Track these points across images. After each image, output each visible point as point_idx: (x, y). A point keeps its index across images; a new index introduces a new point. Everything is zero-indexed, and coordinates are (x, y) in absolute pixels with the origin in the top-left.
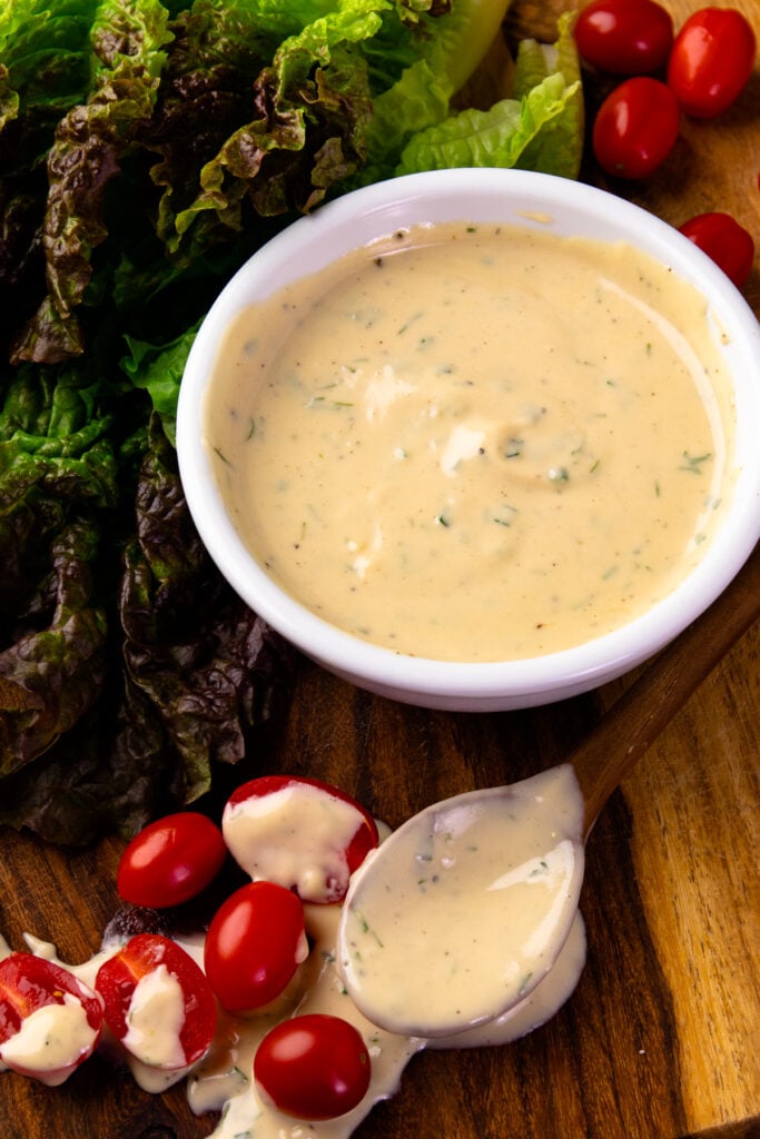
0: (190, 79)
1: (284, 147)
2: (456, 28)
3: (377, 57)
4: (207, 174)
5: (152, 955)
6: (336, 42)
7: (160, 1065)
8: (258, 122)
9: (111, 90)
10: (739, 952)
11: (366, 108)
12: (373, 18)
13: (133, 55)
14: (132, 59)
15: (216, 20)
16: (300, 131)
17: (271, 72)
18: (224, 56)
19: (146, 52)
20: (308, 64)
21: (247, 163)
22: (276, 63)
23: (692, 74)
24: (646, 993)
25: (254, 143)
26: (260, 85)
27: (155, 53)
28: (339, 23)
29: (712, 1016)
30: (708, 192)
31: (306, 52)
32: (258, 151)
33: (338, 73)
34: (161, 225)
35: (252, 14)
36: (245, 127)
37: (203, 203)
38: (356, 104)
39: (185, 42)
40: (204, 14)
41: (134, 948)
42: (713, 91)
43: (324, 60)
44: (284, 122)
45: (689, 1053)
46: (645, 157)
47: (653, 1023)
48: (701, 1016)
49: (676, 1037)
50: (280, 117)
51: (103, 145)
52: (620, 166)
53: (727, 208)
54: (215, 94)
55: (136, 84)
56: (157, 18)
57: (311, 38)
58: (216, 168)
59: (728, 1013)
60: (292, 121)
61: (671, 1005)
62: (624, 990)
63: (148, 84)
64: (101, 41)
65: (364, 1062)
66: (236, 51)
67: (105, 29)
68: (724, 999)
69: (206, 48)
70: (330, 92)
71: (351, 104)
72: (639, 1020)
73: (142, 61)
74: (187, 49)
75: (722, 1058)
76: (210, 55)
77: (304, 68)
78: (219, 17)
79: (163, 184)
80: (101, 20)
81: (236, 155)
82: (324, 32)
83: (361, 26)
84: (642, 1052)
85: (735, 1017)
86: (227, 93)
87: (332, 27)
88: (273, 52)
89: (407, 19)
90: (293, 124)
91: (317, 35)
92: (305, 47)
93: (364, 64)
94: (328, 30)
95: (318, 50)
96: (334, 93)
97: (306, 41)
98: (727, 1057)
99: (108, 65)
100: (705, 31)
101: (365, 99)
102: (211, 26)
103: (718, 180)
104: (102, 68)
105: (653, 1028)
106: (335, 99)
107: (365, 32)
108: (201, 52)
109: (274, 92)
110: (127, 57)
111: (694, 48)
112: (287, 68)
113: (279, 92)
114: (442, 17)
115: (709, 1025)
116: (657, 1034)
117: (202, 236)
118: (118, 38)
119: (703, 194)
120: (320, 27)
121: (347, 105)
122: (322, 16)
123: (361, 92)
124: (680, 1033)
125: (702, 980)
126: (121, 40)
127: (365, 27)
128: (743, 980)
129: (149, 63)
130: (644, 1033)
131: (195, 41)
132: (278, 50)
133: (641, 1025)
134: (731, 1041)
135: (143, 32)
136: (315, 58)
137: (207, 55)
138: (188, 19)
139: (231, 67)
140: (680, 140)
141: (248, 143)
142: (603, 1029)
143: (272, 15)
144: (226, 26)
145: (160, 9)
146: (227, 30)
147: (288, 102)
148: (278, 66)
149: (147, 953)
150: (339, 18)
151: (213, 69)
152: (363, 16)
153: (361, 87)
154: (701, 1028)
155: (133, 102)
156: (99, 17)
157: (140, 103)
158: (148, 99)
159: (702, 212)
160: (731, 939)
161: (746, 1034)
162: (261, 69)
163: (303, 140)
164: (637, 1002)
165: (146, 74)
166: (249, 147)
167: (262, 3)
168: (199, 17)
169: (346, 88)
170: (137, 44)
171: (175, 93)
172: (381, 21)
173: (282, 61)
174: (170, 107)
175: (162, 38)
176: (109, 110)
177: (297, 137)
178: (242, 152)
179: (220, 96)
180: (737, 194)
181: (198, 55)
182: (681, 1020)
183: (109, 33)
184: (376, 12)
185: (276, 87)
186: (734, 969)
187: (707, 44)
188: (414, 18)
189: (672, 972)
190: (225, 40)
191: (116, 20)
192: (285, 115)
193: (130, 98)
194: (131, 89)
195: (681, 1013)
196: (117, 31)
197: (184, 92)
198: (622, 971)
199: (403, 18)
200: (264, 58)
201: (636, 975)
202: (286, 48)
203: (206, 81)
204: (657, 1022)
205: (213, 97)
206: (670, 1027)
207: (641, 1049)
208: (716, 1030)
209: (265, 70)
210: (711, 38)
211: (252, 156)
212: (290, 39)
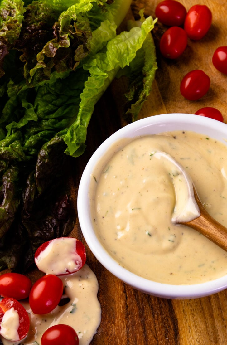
0: (32, 26)
1: (63, 47)
2: (116, 8)
3: (92, 18)
4: (38, 56)
5: (9, 304)
6: (78, 13)
7: (11, 340)
8: (54, 39)
9: (6, 27)
10: (200, 307)
11: (90, 34)
12: (90, 4)
13: (13, 16)
14: (13, 18)
15: (40, 7)
16: (68, 41)
17: (58, 23)
18: (42, 19)
19: (17, 15)
20: (70, 20)
21: (51, 52)
22: (59, 20)
23: (192, 26)
24: (169, 319)
25: (53, 46)
26: (54, 27)
27: (20, 16)
28: (79, 6)
29: (190, 327)
30: (196, 63)
31: (69, 16)
32: (55, 48)
33: (80, 24)
34: (25, 74)
35: (51, 5)
36: (50, 41)
37: (38, 66)
38: (87, 33)
39: (30, 14)
40: (36, 5)
41: (4, 302)
42: (199, 31)
43: (75, 18)
44: (63, 39)
45: (182, 339)
46: (176, 52)
47: (171, 329)
48: (187, 327)
49: (178, 334)
50: (61, 37)
51: (3, 45)
52: (168, 55)
53: (202, 69)
54: (40, 31)
55: (14, 25)
56: (20, 5)
57: (70, 12)
58: (42, 54)
59: (195, 326)
60: (65, 38)
61: (177, 323)
62: (162, 318)
63: (18, 26)
64: (2, 12)
65: (76, 339)
66: (46, 17)
67: (4, 8)
68: (194, 322)
69: (37, 16)
70: (79, 30)
71: (85, 33)
72: (166, 328)
73: (16, 18)
74: (31, 17)
75: (193, 341)
76: (38, 18)
77: (69, 21)
78: (41, 6)
79: (24, 61)
80: (2, 5)
81: (48, 50)
82: (74, 9)
83: (86, 7)
84: (167, 338)
85: (198, 327)
86: (44, 31)
87: (77, 8)
88: (58, 17)
89: (100, 4)
90: (66, 39)
91: (72, 11)
92: (68, 14)
93: (88, 20)
94: (76, 9)
95: (73, 15)
96: (80, 30)
97: (69, 13)
98: (194, 340)
99: (5, 20)
100: (195, 12)
101: (89, 32)
102: (38, 9)
103: (200, 59)
104: (3, 21)
105: (171, 330)
106: (80, 32)
107: (87, 9)
108: (35, 18)
109: (59, 29)
110: (11, 17)
111: (192, 18)
112: (63, 21)
113: (61, 29)
114: (111, 4)
115: (189, 330)
116: (172, 333)
117: (38, 78)
118: (8, 11)
119: (195, 64)
120: (73, 8)
121: (84, 34)
122: (74, 5)
123: (88, 29)
124: (180, 332)
125: (187, 315)
126: (9, 12)
127: (88, 7)
128: (201, 316)
129: (18, 19)
130: (168, 332)
131: (33, 14)
132: (60, 16)
133: (167, 330)
134: (196, 335)
135: (16, 9)
136: (71, 18)
137: (37, 19)
138: (31, 7)
139: (45, 22)
140: (188, 46)
141: (51, 46)
142: (155, 331)
143: (57, 5)
144: (43, 9)
145: (21, 2)
146: (43, 10)
147: (64, 32)
148: (60, 21)
149: (8, 304)
150: (79, 5)
151: (39, 23)
152: (87, 4)
153: (88, 28)
154: (187, 331)
155: (13, 31)
156: (1, 5)
157: (16, 32)
158: (18, 30)
159: (194, 69)
160: (197, 302)
161: (201, 333)
162: (55, 22)
163: (69, 44)
164: (166, 322)
165: (17, 23)
166: (52, 47)
167: (54, 1)
168: (35, 6)
169: (83, 28)
170: (14, 13)
171: (27, 31)
172: (92, 5)
173: (61, 19)
174: (26, 36)
175: (22, 11)
176: (5, 34)
177: (67, 43)
178: (49, 49)
179: (42, 32)
180: (206, 64)
181: (34, 19)
182: (180, 328)
183: (5, 10)
184: (91, 2)
185: (60, 28)
186: (198, 312)
187: (196, 16)
188: (102, 4)
189: (178, 312)
190: (43, 13)
191: (7, 5)
192: (63, 36)
193: (12, 30)
194: (13, 27)
195: (180, 326)
196: (8, 9)
197: (30, 31)
198: (162, 312)
199: (98, 4)
200: (55, 19)
201: (166, 313)
202: (62, 15)
203: (37, 27)
204: (172, 329)
205: (39, 32)
206: (176, 330)
207: (167, 337)
208: (191, 332)
209: (56, 22)
210: (197, 14)
211: (53, 50)
212: (64, 12)
